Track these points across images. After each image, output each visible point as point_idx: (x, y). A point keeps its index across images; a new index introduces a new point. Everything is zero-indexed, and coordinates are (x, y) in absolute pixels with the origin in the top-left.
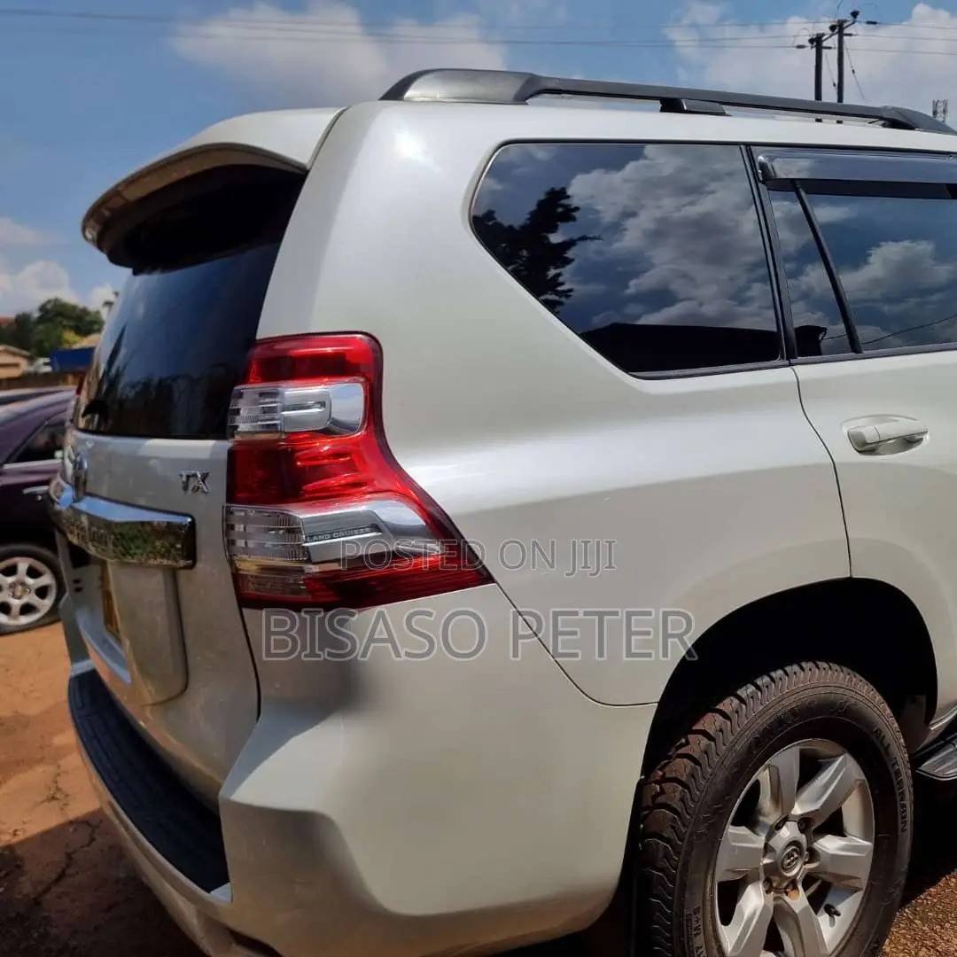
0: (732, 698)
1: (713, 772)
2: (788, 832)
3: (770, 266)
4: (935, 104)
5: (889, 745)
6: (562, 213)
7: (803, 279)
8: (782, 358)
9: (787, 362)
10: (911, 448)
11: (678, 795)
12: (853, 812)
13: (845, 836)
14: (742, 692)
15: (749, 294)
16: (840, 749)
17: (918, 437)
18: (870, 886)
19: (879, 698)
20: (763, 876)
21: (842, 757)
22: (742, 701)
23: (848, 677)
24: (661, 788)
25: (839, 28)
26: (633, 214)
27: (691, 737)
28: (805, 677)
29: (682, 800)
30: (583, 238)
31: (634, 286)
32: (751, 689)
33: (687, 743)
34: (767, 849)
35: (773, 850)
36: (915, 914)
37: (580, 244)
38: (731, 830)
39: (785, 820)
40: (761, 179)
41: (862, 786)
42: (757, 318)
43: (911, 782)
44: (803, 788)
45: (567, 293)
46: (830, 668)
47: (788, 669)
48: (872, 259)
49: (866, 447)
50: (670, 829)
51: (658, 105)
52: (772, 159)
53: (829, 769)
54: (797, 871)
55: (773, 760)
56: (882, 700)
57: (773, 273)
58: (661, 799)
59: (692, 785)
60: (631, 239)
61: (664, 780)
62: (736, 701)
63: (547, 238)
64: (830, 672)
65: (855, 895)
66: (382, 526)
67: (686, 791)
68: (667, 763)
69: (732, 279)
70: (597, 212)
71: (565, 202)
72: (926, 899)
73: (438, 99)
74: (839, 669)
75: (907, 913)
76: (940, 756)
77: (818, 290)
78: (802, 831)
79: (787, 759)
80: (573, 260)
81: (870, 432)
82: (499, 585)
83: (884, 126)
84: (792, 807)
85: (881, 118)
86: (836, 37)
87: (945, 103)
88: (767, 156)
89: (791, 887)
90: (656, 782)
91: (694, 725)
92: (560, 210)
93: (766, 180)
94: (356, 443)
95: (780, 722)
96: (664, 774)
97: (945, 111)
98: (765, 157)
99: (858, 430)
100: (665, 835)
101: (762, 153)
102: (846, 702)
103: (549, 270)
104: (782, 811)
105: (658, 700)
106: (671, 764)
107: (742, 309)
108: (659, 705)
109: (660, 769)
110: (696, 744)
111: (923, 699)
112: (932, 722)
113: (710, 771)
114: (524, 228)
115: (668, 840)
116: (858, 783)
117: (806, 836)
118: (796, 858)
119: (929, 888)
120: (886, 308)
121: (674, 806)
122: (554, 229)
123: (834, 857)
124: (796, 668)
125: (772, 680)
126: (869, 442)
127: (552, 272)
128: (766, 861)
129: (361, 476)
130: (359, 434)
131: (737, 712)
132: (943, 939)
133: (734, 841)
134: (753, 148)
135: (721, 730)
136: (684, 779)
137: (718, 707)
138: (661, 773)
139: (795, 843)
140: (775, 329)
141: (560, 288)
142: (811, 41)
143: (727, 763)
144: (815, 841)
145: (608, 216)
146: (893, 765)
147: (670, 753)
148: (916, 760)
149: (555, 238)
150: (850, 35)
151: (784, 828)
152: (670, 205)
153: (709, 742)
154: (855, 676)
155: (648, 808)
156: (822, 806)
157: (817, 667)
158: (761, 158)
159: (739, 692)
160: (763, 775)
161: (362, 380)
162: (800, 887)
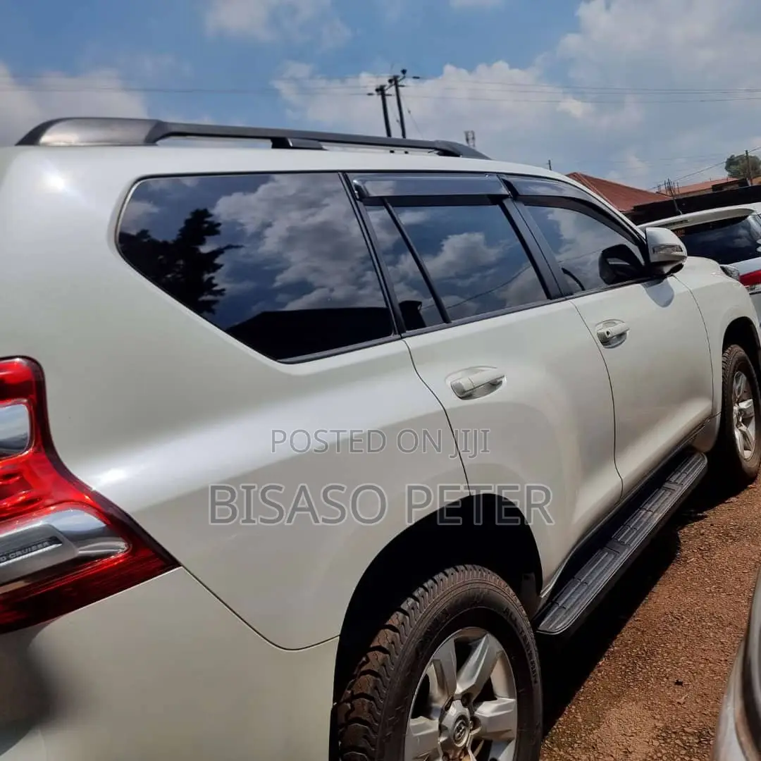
0: (398, 613)
1: (392, 679)
2: (455, 710)
3: (374, 258)
4: (467, 134)
5: (516, 619)
6: (208, 228)
7: (400, 266)
8: (395, 334)
9: (399, 336)
10: (496, 389)
11: (366, 708)
12: (499, 679)
13: (496, 699)
14: (405, 606)
15: (364, 279)
16: (481, 631)
17: (498, 381)
18: (520, 734)
19: (503, 583)
20: (441, 754)
21: (484, 639)
22: (405, 613)
23: (480, 573)
24: (352, 706)
25: (394, 81)
26: (269, 225)
27: (370, 654)
28: (450, 580)
29: (370, 711)
30: (229, 247)
31: (280, 280)
32: (411, 601)
33: (368, 660)
34: (442, 729)
35: (446, 729)
36: (552, 743)
37: (227, 252)
38: (413, 723)
39: (452, 700)
40: (358, 197)
41: (502, 657)
42: (372, 299)
43: (534, 641)
44: (461, 670)
45: (221, 292)
46: (466, 569)
47: (436, 578)
48: (445, 248)
49: (466, 394)
50: (363, 739)
51: (269, 143)
52: (364, 182)
53: (478, 649)
54: (466, 740)
55: (435, 656)
56: (506, 584)
57: (376, 264)
58: (353, 715)
59: (376, 696)
60: (271, 244)
61: (353, 697)
62: (401, 615)
63: (197, 249)
64: (466, 572)
65: (510, 744)
66: (61, 537)
67: (372, 702)
68: (353, 683)
69: (352, 269)
70: (242, 225)
71: (209, 219)
72: (558, 728)
73: (73, 144)
74: (473, 569)
75: (547, 744)
76: (550, 615)
77: (411, 275)
78: (464, 705)
79: (446, 651)
80: (221, 266)
81: (466, 382)
82: (185, 568)
83: (439, 154)
84: (455, 688)
85: (436, 149)
86: (393, 88)
87: (473, 133)
88: (361, 180)
89: (463, 754)
90: (347, 701)
91: (370, 644)
92: (206, 225)
93: (361, 198)
94: (26, 461)
95: (436, 622)
96: (352, 692)
97: (473, 138)
98: (358, 181)
99: (458, 382)
100: (360, 746)
101: (355, 178)
102: (481, 593)
103: (203, 275)
104: (448, 693)
105: (339, 634)
106: (357, 682)
107: (361, 292)
108: (340, 639)
109: (348, 690)
110: (375, 659)
111: (533, 575)
112: (542, 591)
113: (389, 679)
114: (177, 242)
115: (363, 750)
116: (499, 655)
117: (469, 709)
118: (464, 730)
119: (558, 718)
120: (460, 283)
121: (364, 718)
122: (202, 242)
123: (491, 719)
124: (441, 575)
125: (426, 590)
126: (466, 389)
127: (206, 276)
128: (442, 739)
129: (35, 493)
130: (27, 452)
131: (403, 624)
132: (574, 758)
133: (415, 733)
134: (349, 174)
135: (393, 643)
136: (369, 692)
137: (387, 623)
138: (349, 692)
139: (462, 717)
140: (385, 306)
141: (215, 288)
142: (377, 90)
143: (401, 669)
144: (476, 710)
145: (251, 228)
146: (521, 633)
147: (355, 673)
148: (535, 624)
149: (205, 249)
150: (403, 86)
151: (452, 707)
152: (295, 217)
153: (384, 655)
154: (485, 571)
155: (342, 726)
156: (477, 682)
157: (457, 570)
158: (355, 181)
159: (402, 606)
160: (430, 670)
161: (25, 401)
162: (470, 752)
